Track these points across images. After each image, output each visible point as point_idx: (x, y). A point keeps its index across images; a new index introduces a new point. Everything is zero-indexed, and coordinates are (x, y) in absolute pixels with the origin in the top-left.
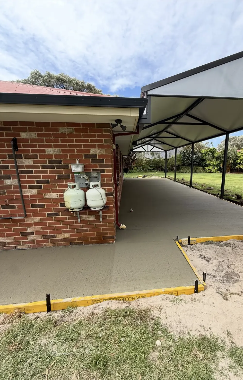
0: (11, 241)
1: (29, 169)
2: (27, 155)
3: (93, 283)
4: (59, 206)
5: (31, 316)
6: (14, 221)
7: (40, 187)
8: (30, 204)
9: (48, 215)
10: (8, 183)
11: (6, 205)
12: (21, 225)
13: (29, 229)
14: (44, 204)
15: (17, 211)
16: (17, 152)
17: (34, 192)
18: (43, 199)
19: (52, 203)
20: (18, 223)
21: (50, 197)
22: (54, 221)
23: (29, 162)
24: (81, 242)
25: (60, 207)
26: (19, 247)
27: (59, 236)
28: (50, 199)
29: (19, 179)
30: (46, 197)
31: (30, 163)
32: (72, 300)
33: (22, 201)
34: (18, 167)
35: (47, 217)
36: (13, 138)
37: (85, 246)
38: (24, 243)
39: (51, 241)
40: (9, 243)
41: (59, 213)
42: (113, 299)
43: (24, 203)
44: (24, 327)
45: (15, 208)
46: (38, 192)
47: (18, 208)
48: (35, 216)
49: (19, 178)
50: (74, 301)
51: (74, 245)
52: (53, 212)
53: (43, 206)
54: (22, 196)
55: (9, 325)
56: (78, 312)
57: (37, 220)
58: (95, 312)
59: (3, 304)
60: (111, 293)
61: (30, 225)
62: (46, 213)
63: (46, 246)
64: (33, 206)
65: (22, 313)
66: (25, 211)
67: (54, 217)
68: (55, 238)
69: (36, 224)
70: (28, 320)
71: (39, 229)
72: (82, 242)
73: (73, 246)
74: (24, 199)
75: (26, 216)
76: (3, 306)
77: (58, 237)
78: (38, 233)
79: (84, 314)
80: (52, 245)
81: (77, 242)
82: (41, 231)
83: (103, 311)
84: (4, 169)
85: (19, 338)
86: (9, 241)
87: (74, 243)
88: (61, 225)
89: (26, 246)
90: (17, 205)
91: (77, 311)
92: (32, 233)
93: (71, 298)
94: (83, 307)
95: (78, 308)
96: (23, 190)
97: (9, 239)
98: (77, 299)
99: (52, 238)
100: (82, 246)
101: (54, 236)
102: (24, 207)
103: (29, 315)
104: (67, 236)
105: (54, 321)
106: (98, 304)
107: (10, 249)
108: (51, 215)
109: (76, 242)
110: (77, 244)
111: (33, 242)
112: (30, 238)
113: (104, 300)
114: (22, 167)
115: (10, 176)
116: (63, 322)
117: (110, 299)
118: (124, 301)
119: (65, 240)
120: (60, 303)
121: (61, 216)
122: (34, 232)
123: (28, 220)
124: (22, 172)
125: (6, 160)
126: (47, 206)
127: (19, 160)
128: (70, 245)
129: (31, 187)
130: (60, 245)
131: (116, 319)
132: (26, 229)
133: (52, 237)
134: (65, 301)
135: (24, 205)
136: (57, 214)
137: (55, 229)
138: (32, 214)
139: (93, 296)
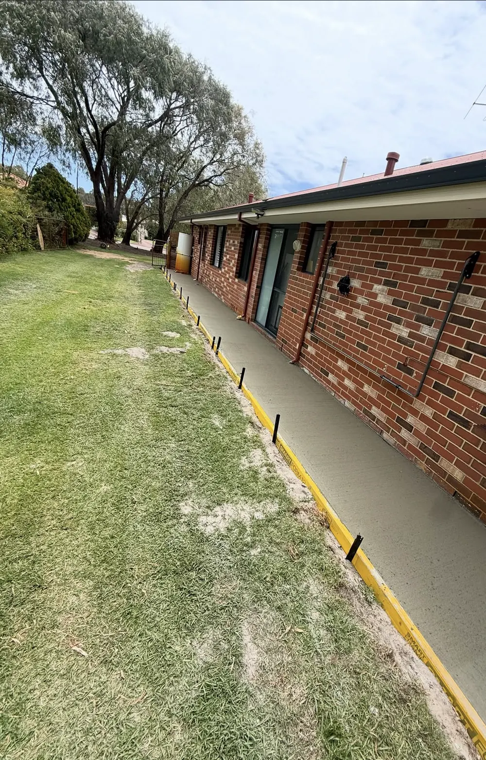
0: (382, 420)
1: (469, 318)
2: (481, 288)
3: (435, 607)
4: (479, 410)
5: (329, 539)
6: (400, 393)
7: (467, 357)
8: (435, 380)
9: (451, 415)
10: (425, 332)
11: (404, 364)
12: (404, 406)
13: (410, 419)
14: (455, 392)
15: (412, 382)
16: (467, 280)
17: (452, 362)
18: (459, 382)
19: (470, 397)
20: (403, 400)
21: (473, 385)
22: (453, 432)
23: (475, 304)
24: (478, 511)
25: (479, 414)
26: (385, 435)
27: (444, 463)
28: (471, 388)
29: (442, 330)
30: (466, 380)
31: (476, 306)
32: (382, 587)
33: (425, 369)
34: (452, 307)
35: (446, 417)
36: (475, 251)
37: (481, 524)
38: (393, 434)
39: (428, 462)
40: (378, 421)
41: (470, 424)
42: (449, 694)
43: (426, 373)
44: (313, 542)
45: (412, 376)
46: (459, 365)
47: (415, 377)
48: (429, 403)
49: (443, 327)
50: (385, 592)
51: (462, 502)
52: (461, 415)
53: (451, 393)
54: (431, 361)
55: (307, 521)
56: (375, 616)
57: (429, 412)
58: (397, 658)
59: (322, 490)
60: (455, 679)
61: (415, 413)
62: (449, 409)
63: (416, 462)
64: (437, 386)
65: (326, 523)
66: (421, 387)
67: (457, 424)
68: (437, 462)
69: (424, 418)
70: (323, 540)
71: (422, 427)
72: (480, 512)
73: (457, 502)
74: (430, 366)
75: (417, 396)
76: (320, 493)
77: (442, 465)
78: (417, 434)
79: (380, 633)
80: (425, 469)
81: (469, 503)
82: (424, 433)
83: (410, 680)
84: (431, 306)
85: (302, 547)
86: (379, 417)
87: (463, 497)
88: (460, 447)
89: (392, 440)
90: (416, 373)
91: (376, 612)
92: (409, 428)
93: (384, 582)
94: (388, 620)
95: (382, 611)
96: (438, 352)
97: (382, 416)
98: (390, 595)
99: (432, 458)
100: (474, 518)
101: (437, 458)
102: (424, 380)
103: (331, 535)
104: (458, 475)
105: (340, 580)
106: (414, 655)
107: (375, 429)
108: (454, 417)
109: (469, 500)
110: (467, 506)
111: (404, 442)
112: (404, 433)
113: (428, 664)
114: (459, 309)
115: (433, 320)
116: (348, 599)
117: (442, 684)
118: (471, 738)
119: (451, 479)
120: (366, 567)
121: (470, 432)
122: (414, 427)
123: (417, 404)
124: (455, 320)
125: (442, 292)
126: (459, 398)
127: (461, 296)
128: (453, 496)
129: (453, 352)
130: (437, 480)
131: (419, 736)
132: (406, 416)
133: (433, 456)
134: (373, 574)
135: (425, 377)
136: (467, 425)
137: (444, 447)
138: (428, 397)
139: (415, 628)
